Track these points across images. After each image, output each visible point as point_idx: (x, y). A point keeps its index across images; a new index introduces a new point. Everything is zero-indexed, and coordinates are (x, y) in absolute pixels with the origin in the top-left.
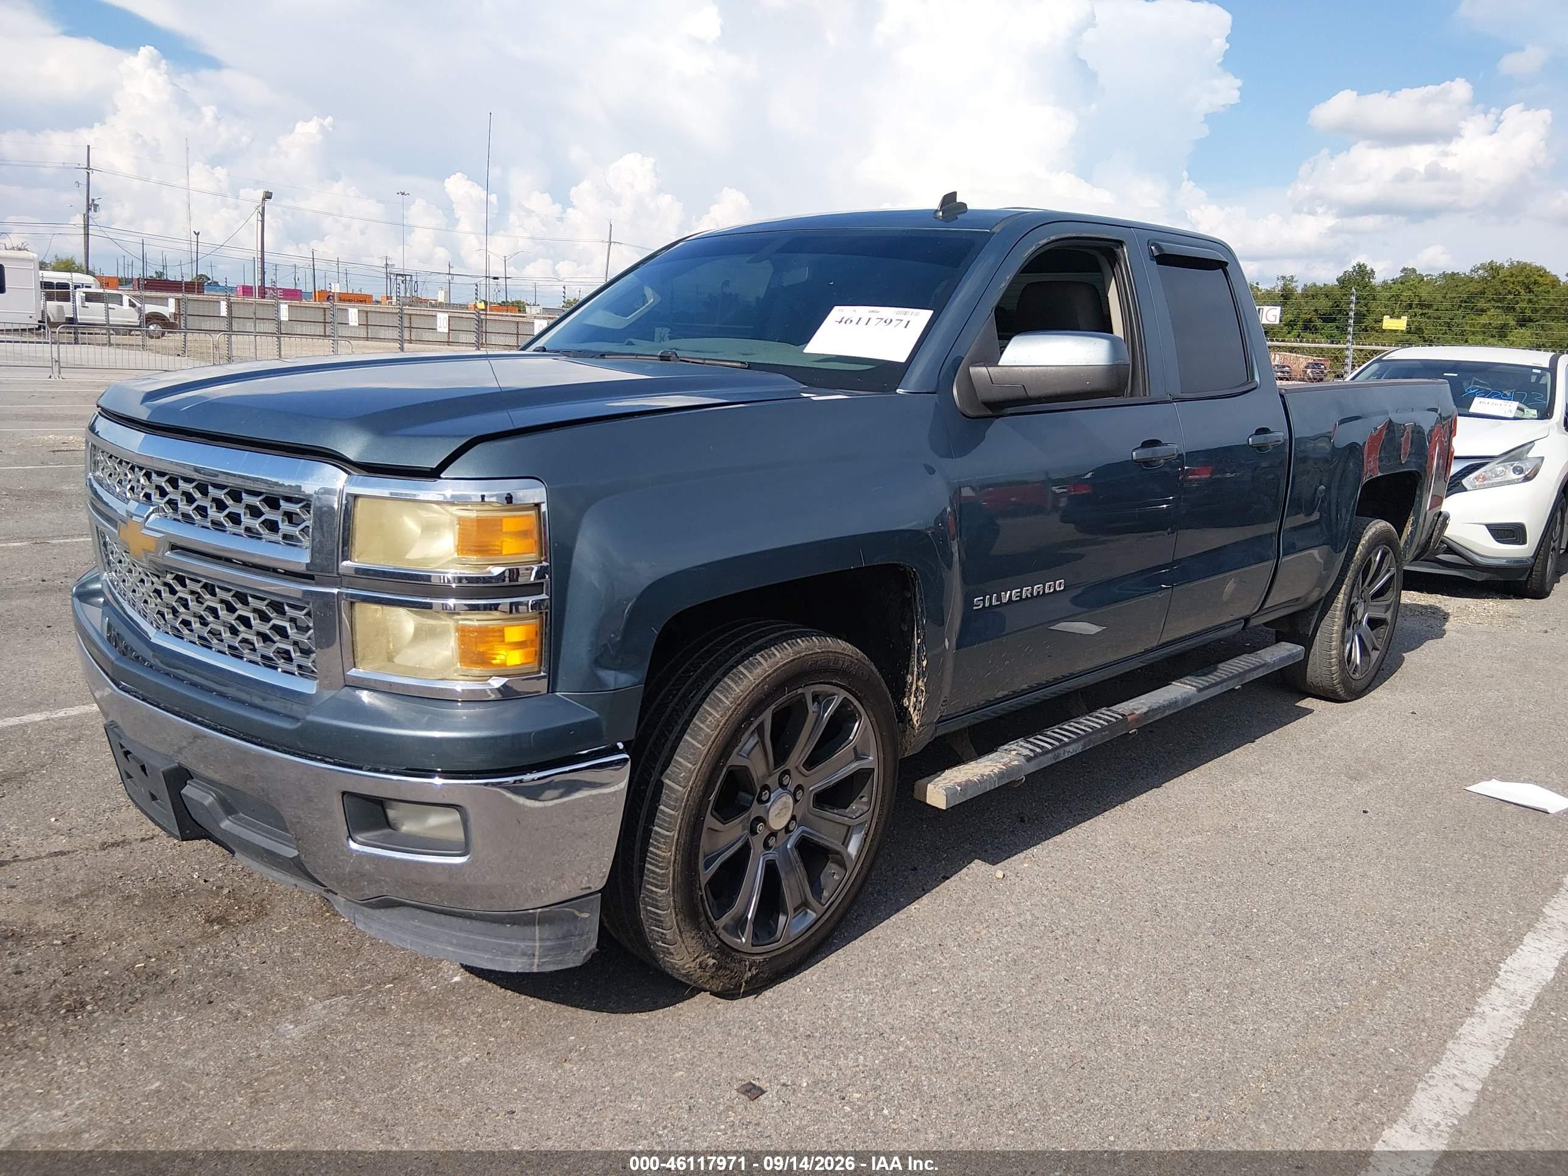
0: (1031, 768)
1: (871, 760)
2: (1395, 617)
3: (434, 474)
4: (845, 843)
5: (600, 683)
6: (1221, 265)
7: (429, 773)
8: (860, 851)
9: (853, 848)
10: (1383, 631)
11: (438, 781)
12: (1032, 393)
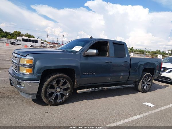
0: (91, 91)
1: (69, 87)
2: (152, 84)
3: (25, 56)
4: (66, 94)
5: (37, 75)
6: (123, 45)
7: (24, 81)
8: (68, 95)
9: (67, 95)
10: (150, 86)
11: (25, 81)
12: (89, 55)
